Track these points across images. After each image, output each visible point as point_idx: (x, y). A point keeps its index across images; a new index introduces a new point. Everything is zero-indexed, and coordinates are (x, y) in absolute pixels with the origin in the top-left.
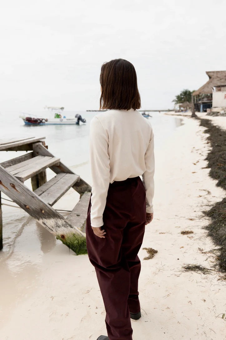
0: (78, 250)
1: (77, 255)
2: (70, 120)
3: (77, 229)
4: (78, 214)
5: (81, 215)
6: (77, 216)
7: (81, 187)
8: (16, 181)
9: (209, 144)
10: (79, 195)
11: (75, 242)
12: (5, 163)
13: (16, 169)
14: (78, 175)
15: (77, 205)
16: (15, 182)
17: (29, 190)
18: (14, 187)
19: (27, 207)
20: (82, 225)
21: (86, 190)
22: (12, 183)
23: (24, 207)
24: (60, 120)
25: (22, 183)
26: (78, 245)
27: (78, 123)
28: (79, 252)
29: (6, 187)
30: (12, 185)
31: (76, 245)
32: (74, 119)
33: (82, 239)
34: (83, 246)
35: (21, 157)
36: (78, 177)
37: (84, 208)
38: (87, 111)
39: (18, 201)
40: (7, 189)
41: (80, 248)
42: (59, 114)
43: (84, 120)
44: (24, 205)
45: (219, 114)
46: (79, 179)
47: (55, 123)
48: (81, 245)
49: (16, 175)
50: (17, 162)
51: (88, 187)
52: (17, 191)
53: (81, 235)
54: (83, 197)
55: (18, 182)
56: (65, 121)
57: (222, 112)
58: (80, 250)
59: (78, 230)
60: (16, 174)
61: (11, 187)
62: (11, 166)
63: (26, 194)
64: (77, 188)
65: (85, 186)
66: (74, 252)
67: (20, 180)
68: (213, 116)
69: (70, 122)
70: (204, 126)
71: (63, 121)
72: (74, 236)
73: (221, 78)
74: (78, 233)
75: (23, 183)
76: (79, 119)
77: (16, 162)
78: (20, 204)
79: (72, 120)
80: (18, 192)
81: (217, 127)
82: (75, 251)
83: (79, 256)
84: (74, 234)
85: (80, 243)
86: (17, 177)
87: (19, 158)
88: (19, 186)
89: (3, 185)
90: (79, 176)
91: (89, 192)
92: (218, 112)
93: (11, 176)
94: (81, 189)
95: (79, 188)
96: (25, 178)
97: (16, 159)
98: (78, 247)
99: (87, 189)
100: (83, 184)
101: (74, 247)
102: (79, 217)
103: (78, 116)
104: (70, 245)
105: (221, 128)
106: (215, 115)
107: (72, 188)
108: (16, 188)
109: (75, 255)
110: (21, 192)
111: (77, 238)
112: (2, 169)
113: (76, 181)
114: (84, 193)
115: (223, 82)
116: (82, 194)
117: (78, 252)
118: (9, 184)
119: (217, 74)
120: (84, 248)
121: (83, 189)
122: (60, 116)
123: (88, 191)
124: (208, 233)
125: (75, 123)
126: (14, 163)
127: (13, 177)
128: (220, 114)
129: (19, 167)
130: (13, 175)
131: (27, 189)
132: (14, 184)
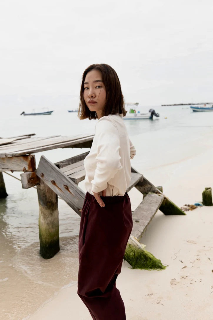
0: (134, 263)
1: (133, 268)
2: (144, 114)
3: (133, 240)
4: (138, 220)
5: (141, 221)
6: (136, 223)
7: (144, 187)
8: (69, 182)
10: (142, 195)
11: (131, 254)
12: (64, 161)
13: (73, 169)
14: (141, 174)
15: (137, 208)
16: (69, 184)
17: (82, 193)
18: (67, 188)
19: (80, 211)
20: (140, 234)
21: (149, 191)
22: (66, 184)
23: (77, 211)
24: (135, 115)
25: (75, 185)
26: (135, 258)
27: (151, 118)
28: (136, 266)
29: (60, 189)
30: (65, 186)
31: (132, 257)
32: (148, 114)
33: (139, 251)
34: (140, 260)
35: (82, 155)
36: (141, 176)
37: (144, 213)
38: (162, 105)
39: (71, 204)
40: (61, 190)
41: (137, 261)
42: (133, 109)
43: (158, 115)
44: (78, 208)
46: (142, 179)
47: (130, 118)
48: (137, 258)
49: (70, 176)
50: (78, 160)
51: (152, 188)
52: (70, 193)
53: (137, 246)
54: (146, 198)
55: (71, 184)
56: (139, 115)
58: (136, 263)
59: (135, 240)
60: (70, 174)
61: (65, 189)
62: (69, 164)
63: (79, 196)
64: (140, 188)
65: (149, 186)
66: (129, 265)
67: (74, 182)
69: (143, 117)
71: (137, 116)
72: (130, 247)
74: (134, 244)
75: (78, 184)
76: (153, 113)
77: (76, 160)
78: (74, 207)
79: (146, 114)
80: (72, 194)
82: (131, 264)
83: (135, 270)
84: (130, 244)
85: (136, 256)
86: (71, 178)
87: (79, 156)
88: (73, 188)
89: (57, 186)
90: (143, 176)
91: (152, 193)
93: (64, 177)
94: (145, 189)
95: (142, 188)
96: (80, 179)
97: (77, 157)
98: (134, 259)
99: (151, 189)
100: (147, 184)
101: (129, 259)
102: (138, 223)
103: (152, 110)
104: (125, 257)
107: (134, 188)
108: (70, 190)
109: (131, 268)
110: (74, 194)
111: (133, 249)
112: (55, 169)
113: (139, 181)
114: (147, 193)
116: (145, 195)
117: (134, 266)
118: (63, 186)
120: (141, 261)
121: (146, 189)
122: (135, 112)
123: (152, 191)
125: (149, 117)
126: (74, 161)
127: (67, 178)
129: (76, 167)
130: (68, 176)
131: (81, 192)
132: (68, 185)
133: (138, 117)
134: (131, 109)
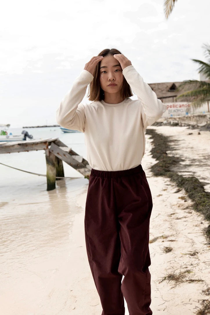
2: (16, 136)
9: (153, 145)
24: (7, 137)
27: (25, 139)
30: (64, 154)
32: (21, 136)
42: (5, 131)
43: (31, 136)
45: (162, 124)
56: (11, 137)
57: (165, 122)
68: (158, 126)
69: (16, 138)
70: (149, 134)
73: (162, 90)
76: (26, 135)
79: (19, 136)
81: (160, 135)
92: (162, 123)
103: (25, 132)
105: (163, 135)
106: (159, 125)
108: (66, 156)
115: (164, 94)
119: (158, 86)
122: (6, 133)
124: (152, 174)
128: (164, 124)
133: (10, 139)
134: (2, 131)
